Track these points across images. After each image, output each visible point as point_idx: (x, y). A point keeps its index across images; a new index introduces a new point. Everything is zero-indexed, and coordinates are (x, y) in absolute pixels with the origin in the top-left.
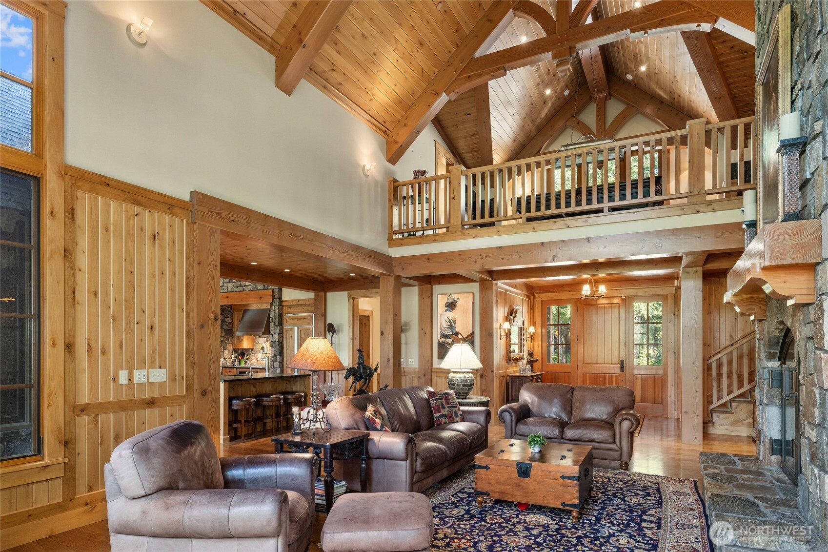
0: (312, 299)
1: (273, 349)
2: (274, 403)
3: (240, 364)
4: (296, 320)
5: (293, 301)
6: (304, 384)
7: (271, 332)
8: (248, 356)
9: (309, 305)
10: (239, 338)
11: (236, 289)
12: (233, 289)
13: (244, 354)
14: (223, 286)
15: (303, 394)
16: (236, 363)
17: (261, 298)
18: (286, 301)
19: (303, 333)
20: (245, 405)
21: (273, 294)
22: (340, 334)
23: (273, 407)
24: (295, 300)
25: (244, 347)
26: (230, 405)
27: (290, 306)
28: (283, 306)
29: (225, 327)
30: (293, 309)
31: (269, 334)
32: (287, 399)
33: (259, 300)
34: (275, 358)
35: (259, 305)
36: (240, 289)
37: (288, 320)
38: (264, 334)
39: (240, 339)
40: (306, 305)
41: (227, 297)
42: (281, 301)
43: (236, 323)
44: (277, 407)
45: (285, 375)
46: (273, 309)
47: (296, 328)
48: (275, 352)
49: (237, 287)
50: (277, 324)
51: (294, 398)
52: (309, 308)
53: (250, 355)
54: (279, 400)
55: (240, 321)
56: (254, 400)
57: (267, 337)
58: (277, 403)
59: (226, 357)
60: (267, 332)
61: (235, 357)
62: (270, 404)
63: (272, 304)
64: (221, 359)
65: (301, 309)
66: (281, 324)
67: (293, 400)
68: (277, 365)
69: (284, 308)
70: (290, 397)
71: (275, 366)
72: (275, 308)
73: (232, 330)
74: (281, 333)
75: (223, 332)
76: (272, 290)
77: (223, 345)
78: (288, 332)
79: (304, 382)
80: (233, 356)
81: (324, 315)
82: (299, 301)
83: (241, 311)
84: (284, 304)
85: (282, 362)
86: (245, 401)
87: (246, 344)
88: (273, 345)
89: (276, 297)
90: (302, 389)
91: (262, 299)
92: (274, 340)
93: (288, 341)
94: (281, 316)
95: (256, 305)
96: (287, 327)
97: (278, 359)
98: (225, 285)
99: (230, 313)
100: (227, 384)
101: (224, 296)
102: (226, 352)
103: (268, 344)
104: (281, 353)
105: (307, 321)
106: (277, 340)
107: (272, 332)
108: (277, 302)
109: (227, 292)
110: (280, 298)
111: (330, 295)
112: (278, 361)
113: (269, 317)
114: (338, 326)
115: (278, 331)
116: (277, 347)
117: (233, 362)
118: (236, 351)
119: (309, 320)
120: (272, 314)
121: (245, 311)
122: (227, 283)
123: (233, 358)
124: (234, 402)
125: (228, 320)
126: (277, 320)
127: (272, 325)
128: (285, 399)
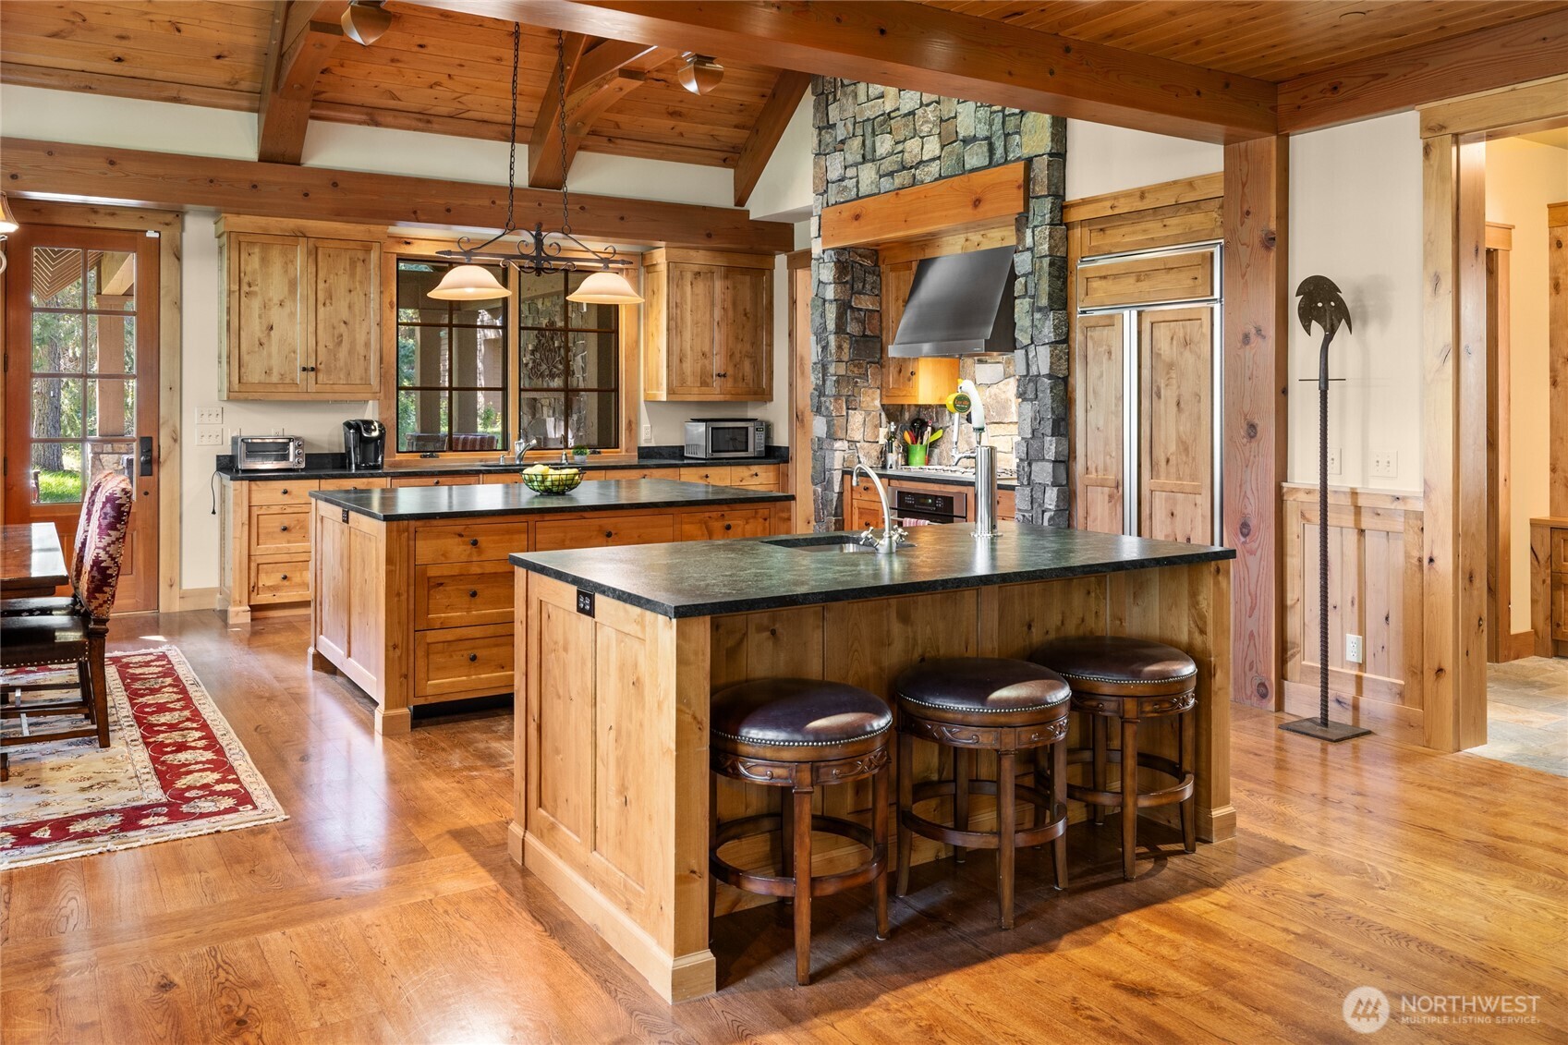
0: (1207, 179)
1: (1027, 406)
2: (1010, 741)
3: (907, 463)
4: (1132, 280)
5: (1116, 197)
6: (1194, 604)
7: (1018, 335)
8: (938, 434)
9: (1194, 206)
10: (901, 365)
11: (886, 184)
12: (878, 185)
13: (924, 424)
14: (842, 180)
15: (1188, 669)
16: (892, 458)
17: (977, 203)
18: (1084, 202)
19: (1162, 333)
20: (815, 766)
21: (1028, 180)
22: (1373, 330)
23: (1007, 764)
24: (1127, 195)
25: (922, 401)
26: (724, 758)
27: (1101, 224)
28: (1069, 226)
29: (853, 328)
30: (1116, 236)
31: (1011, 345)
32: (1092, 695)
33: (969, 210)
34: (1035, 444)
35: (975, 237)
36: (899, 180)
37: (1095, 284)
38: (992, 346)
39: (905, 371)
40: (1178, 206)
41: (857, 217)
42: (1061, 206)
43: (892, 313)
44: (1036, 763)
45: (1080, 558)
46: (1029, 242)
47: (1130, 317)
48: (1038, 419)
49: (891, 174)
50: (1044, 302)
51: (1139, 699)
52: (1196, 219)
53: (944, 429)
54: (1042, 715)
55: (906, 302)
56: (881, 723)
57: (1008, 362)
58: (1031, 737)
59: (857, 436)
60: (1004, 340)
61: (891, 437)
62: (986, 740)
63: (1022, 221)
64: (838, 445)
65: (1154, 228)
66: (1060, 301)
67: (1130, 706)
68: (1043, 472)
69: (1077, 233)
70: (1107, 683)
71: (1036, 478)
72: (1039, 238)
73: (879, 338)
74: (1063, 338)
75: (846, 346)
76: (1021, 165)
77: (845, 391)
78: (1096, 334)
79: (1194, 595)
80: (883, 432)
81: (1278, 242)
82: (1142, 194)
83: (908, 265)
84: (1075, 216)
85: (1065, 462)
86: (818, 734)
87: (927, 387)
88: (1026, 390)
89: (1041, 189)
90: (1182, 630)
91: (983, 208)
92: (1034, 371)
93: (1094, 370)
94: (1061, 269)
95: (960, 239)
96: (1085, 307)
97: (1051, 447)
98: (851, 172)
99: (870, 279)
100: (701, 629)
101: (845, 214)
102: (857, 418)
103: (1011, 387)
104: (1063, 423)
105: (1185, 279)
106: (1045, 370)
107: (1022, 338)
108: (1043, 208)
109: (858, 197)
110: (1057, 191)
111: (1309, 146)
112: (1051, 455)
113: (1013, 277)
114: (1359, 292)
115: (1048, 332)
116: (1046, 397)
117: (883, 455)
118: (893, 413)
119: (1199, 273)
120: (1023, 262)
121: (924, 265)
122: (856, 165)
123: (883, 441)
124: (755, 734)
125: (865, 303)
126: (1045, 286)
127: (1021, 306)
128: (1081, 699)
